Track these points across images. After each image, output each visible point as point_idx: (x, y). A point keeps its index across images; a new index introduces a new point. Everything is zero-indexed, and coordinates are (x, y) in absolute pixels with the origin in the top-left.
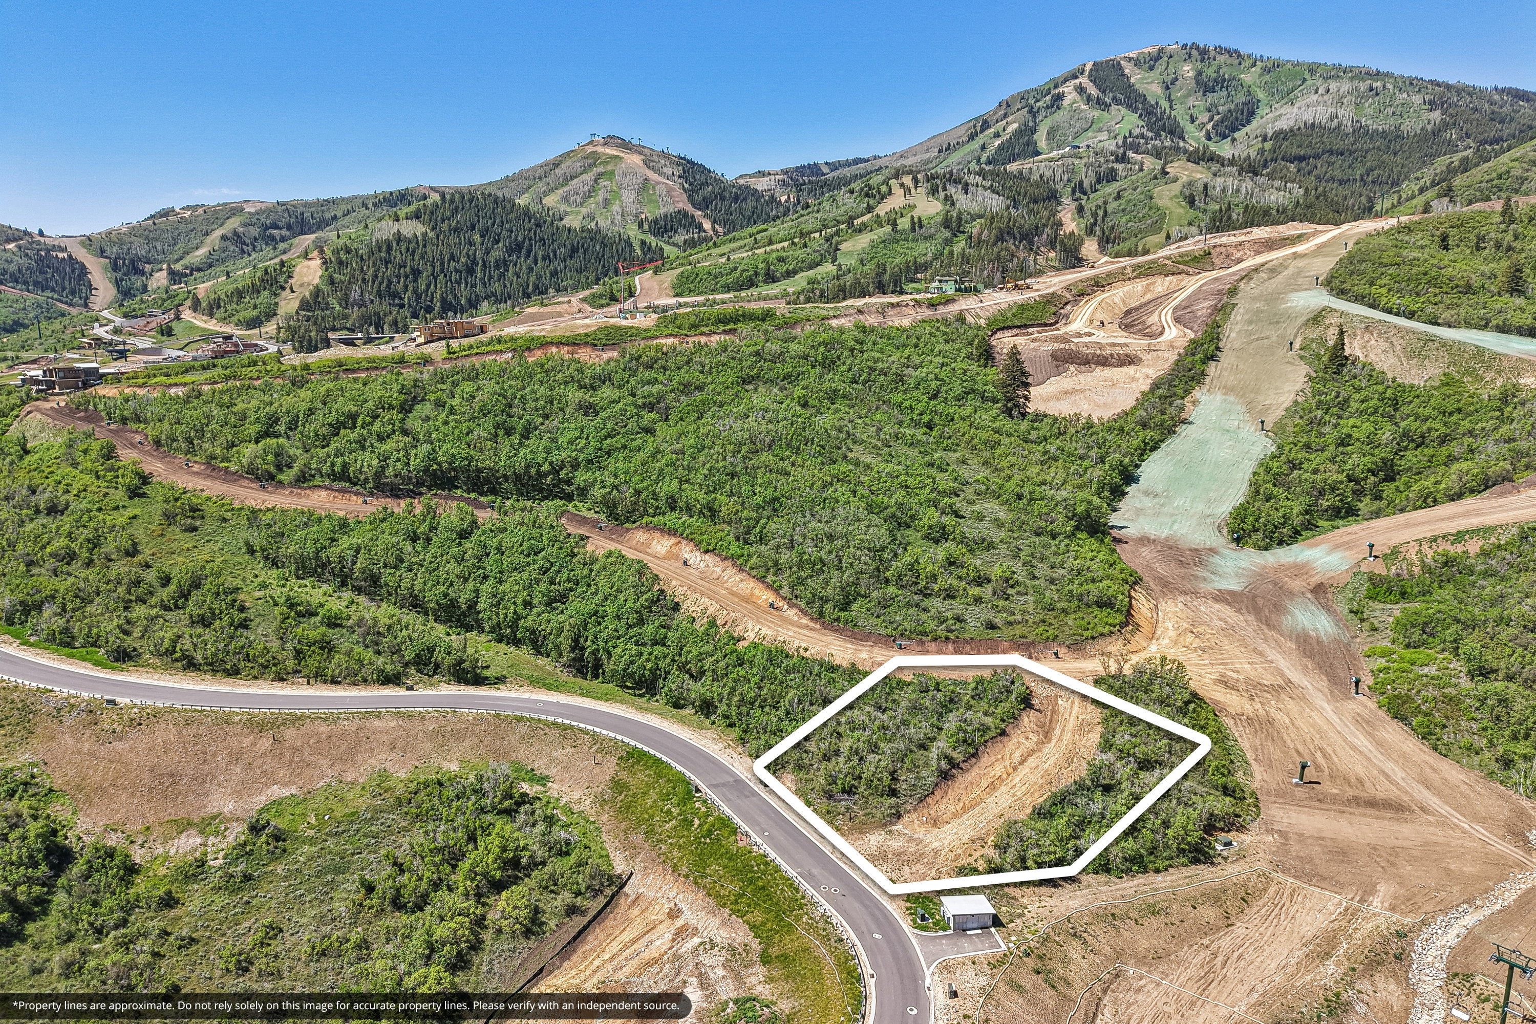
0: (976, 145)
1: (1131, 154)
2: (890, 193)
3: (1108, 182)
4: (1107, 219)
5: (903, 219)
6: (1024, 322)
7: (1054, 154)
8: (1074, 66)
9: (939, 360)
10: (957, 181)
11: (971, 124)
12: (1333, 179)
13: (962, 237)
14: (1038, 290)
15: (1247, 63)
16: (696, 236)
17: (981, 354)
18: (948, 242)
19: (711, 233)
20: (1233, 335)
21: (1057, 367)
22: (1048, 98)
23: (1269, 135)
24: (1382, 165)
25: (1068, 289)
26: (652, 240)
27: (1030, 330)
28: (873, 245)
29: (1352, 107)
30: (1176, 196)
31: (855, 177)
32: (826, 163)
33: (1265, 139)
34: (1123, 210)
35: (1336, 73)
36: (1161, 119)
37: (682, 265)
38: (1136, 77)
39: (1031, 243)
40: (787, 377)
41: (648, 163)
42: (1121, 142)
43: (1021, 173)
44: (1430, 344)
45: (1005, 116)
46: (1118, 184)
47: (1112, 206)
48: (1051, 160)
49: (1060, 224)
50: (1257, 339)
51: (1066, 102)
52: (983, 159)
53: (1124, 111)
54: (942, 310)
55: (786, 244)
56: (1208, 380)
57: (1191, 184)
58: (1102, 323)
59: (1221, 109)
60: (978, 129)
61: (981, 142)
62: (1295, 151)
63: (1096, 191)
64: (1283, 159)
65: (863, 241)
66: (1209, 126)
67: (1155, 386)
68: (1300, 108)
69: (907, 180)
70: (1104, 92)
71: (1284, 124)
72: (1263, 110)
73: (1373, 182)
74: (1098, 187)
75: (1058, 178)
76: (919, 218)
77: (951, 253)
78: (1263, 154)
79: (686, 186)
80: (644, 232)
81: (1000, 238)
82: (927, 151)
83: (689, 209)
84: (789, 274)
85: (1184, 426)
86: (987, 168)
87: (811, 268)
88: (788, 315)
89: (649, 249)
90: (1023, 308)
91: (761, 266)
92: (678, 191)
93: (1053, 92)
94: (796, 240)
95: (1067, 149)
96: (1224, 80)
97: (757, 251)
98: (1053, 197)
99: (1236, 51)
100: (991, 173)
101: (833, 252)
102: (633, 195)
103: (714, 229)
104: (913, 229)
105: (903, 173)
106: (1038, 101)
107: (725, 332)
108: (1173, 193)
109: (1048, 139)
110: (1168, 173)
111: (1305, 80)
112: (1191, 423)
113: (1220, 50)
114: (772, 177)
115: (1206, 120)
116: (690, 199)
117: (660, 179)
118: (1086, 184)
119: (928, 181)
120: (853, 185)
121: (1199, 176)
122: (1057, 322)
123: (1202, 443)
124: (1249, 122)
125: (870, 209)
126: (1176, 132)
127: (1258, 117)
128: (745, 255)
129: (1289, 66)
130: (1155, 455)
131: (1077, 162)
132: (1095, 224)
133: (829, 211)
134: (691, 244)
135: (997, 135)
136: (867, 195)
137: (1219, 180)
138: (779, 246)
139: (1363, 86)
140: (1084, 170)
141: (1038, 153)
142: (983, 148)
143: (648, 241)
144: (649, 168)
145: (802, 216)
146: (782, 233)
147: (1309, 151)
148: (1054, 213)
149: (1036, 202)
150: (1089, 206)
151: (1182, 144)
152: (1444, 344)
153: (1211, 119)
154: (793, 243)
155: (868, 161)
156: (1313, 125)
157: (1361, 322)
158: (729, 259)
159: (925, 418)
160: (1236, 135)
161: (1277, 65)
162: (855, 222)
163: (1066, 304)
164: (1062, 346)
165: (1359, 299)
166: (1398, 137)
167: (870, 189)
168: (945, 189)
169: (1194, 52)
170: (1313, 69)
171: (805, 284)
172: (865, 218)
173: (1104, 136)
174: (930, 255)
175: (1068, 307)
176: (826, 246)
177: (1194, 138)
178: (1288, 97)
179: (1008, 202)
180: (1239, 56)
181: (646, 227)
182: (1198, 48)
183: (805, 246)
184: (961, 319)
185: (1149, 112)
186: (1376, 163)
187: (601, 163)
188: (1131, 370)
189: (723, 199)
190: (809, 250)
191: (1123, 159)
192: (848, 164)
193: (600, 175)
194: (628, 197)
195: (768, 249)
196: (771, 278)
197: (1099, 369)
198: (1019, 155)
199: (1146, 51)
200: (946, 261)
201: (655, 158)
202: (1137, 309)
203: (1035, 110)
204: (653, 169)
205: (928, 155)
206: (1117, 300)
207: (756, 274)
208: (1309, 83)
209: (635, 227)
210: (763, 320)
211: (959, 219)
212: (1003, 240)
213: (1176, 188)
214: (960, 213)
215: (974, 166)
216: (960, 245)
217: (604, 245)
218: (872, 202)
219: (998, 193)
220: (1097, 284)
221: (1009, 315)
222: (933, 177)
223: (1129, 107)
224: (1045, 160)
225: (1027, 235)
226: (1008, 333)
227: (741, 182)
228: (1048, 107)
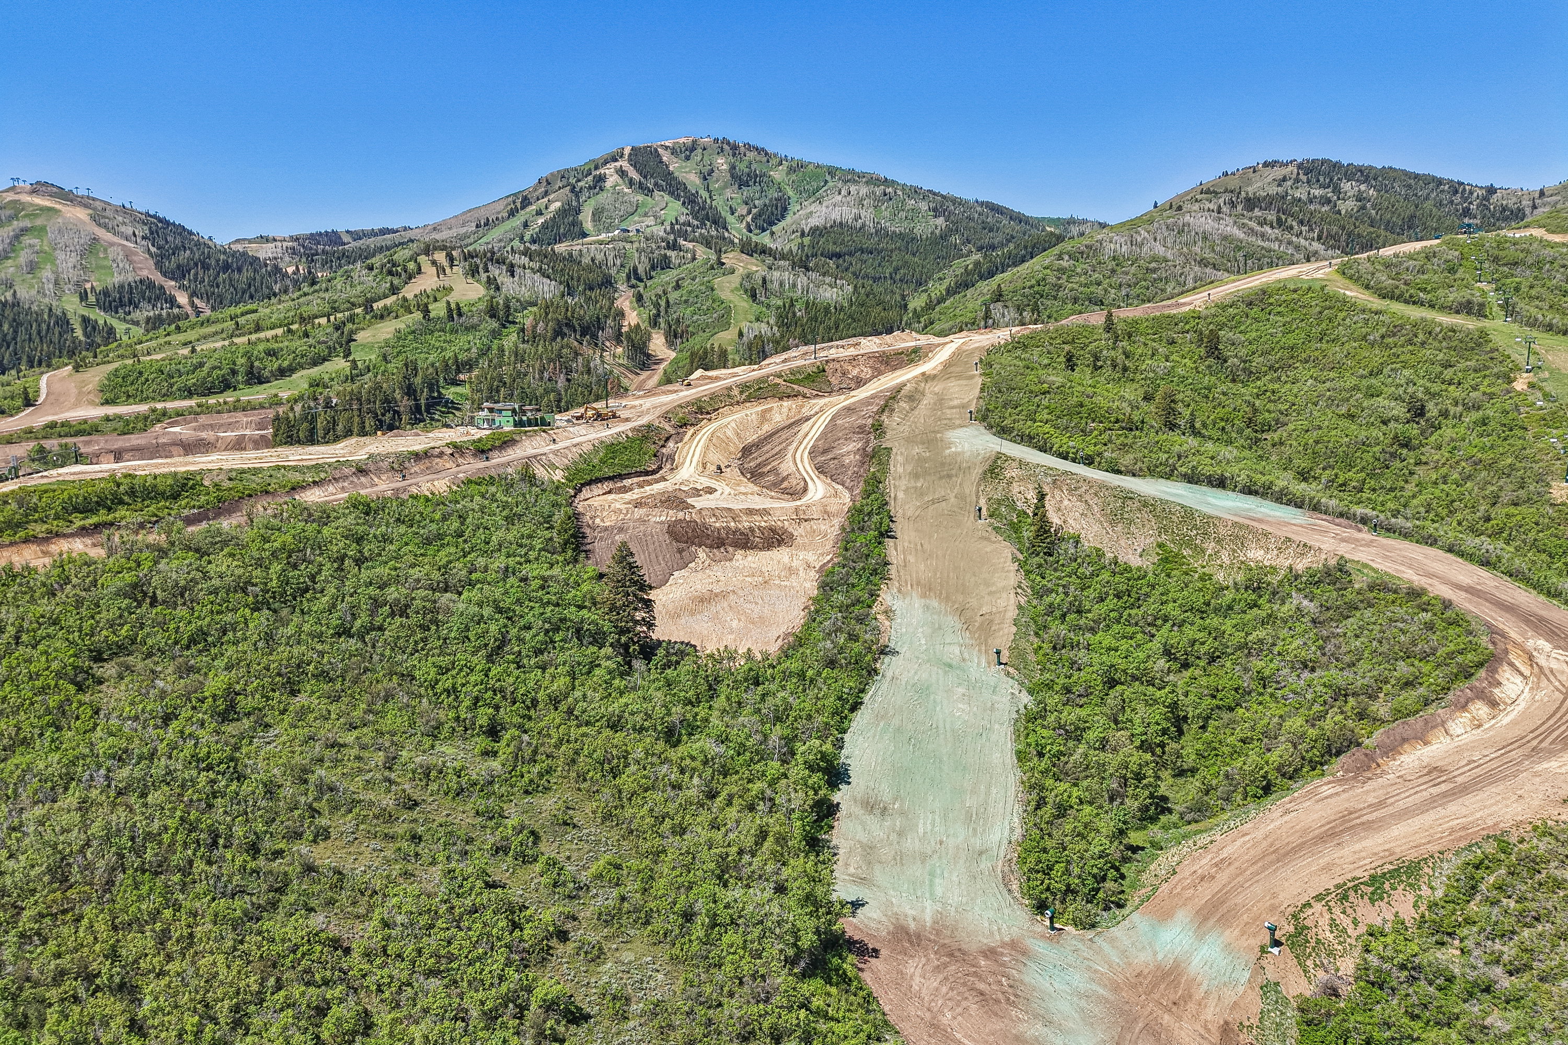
0: (517, 221)
1: (682, 242)
2: (419, 271)
3: (662, 269)
4: (671, 311)
5: (437, 304)
6: (617, 470)
7: (603, 236)
8: (613, 149)
9: (499, 562)
10: (501, 262)
11: (510, 199)
12: (866, 276)
13: (512, 328)
14: (627, 420)
15: (774, 161)
16: (164, 313)
17: (566, 543)
18: (495, 334)
19: (189, 310)
20: (901, 495)
21: (680, 551)
22: (590, 178)
23: (806, 231)
24: (906, 264)
25: (666, 417)
26: (99, 316)
27: (627, 482)
28: (399, 336)
29: (872, 209)
30: (736, 289)
31: (381, 249)
32: (348, 232)
33: (803, 234)
34: (686, 301)
35: (852, 177)
36: (704, 208)
37: (122, 357)
38: (674, 165)
39: (594, 336)
40: (198, 639)
41: (96, 219)
42: (668, 228)
43: (571, 255)
44: (1129, 502)
45: (546, 193)
46: (675, 272)
47: (674, 296)
48: (601, 243)
49: (621, 314)
50: (933, 502)
51: (609, 184)
52: (527, 237)
53: (667, 197)
54: (498, 459)
55: (279, 331)
56: (893, 570)
57: (749, 276)
58: (719, 468)
59: (757, 202)
60: (519, 206)
61: (523, 219)
62: (832, 248)
63: (651, 278)
64: (822, 255)
65: (386, 330)
66: (749, 218)
67: (827, 586)
68: (827, 207)
69: (440, 257)
70: (645, 177)
71: (814, 222)
72: (794, 207)
73: (901, 280)
74: (653, 273)
75: (610, 262)
76: (457, 304)
77: (501, 350)
78: (803, 250)
79: (153, 249)
80: (89, 306)
81: (558, 333)
82: (463, 225)
83: (157, 278)
84: (283, 373)
85: (887, 659)
86: (533, 248)
87: (315, 363)
88: (227, 484)
89: (94, 328)
90: (612, 449)
91: (241, 361)
92: (141, 255)
93: (594, 173)
94: (294, 327)
95: (617, 232)
96: (756, 176)
97: (236, 340)
98: (608, 282)
99: (763, 149)
100: (539, 253)
101: (346, 345)
102: (73, 259)
103: (192, 304)
104: (451, 318)
105: (435, 249)
106: (579, 181)
107: (84, 531)
108: (733, 286)
109: (594, 220)
110: (723, 264)
111: (826, 182)
112: (895, 653)
113: (749, 147)
114: (279, 244)
115: (744, 212)
116: (159, 266)
117: (116, 239)
118: (640, 270)
119: (465, 260)
120: (373, 260)
121: (755, 268)
122: (660, 468)
123: (922, 691)
124: (783, 217)
125: (394, 290)
126: (719, 222)
127: (791, 213)
128: (219, 345)
129: (811, 167)
130: (860, 720)
131: (628, 246)
132: (658, 315)
133: (341, 290)
134: (154, 324)
135: (539, 213)
136: (390, 273)
137: (776, 274)
138: (270, 334)
139: (879, 191)
140: (637, 255)
141: (585, 235)
142: (526, 225)
143: (92, 317)
144: (99, 225)
145: (305, 294)
146: (275, 316)
147: (844, 250)
148: (612, 300)
149: (591, 289)
150: (648, 295)
151: (726, 234)
152: (1146, 504)
153: (749, 212)
154: (289, 331)
155: (397, 231)
156: (841, 223)
157: (1046, 474)
158: (193, 351)
159: (483, 716)
160: (774, 228)
161: (801, 166)
162: (375, 306)
163: (668, 439)
164: (681, 515)
165: (1028, 439)
166: (913, 239)
167: (394, 265)
168: (487, 271)
169: (726, 147)
170: (832, 171)
171: (306, 386)
172: (389, 301)
173: (650, 221)
174: (474, 350)
175: (671, 444)
176: (336, 335)
177: (737, 230)
178: (814, 195)
179: (562, 287)
180: (766, 154)
181: (92, 299)
182: (728, 143)
183: (306, 335)
184: (529, 477)
185: (691, 200)
186: (900, 263)
187: (26, 216)
188: (781, 555)
189: (206, 267)
190: (311, 341)
191: (674, 246)
192: (373, 233)
193: (24, 231)
194: (67, 262)
195: (253, 337)
196: (255, 378)
197: (739, 554)
198: (565, 235)
199: (682, 141)
200: (495, 361)
201: (108, 213)
202: (757, 445)
203: (577, 189)
204: (106, 227)
205: (463, 230)
206: (730, 433)
207: (234, 372)
208: (830, 184)
209: (76, 299)
210: (175, 497)
211: (507, 307)
212: (563, 335)
213: (735, 280)
214: (507, 300)
215: (516, 243)
216: (510, 339)
217: (16, 324)
218: (396, 281)
219: (548, 277)
220: (700, 410)
221: (596, 461)
222: (471, 256)
223: (671, 194)
224: (595, 242)
225: (588, 328)
226: (598, 489)
227: (239, 247)
228: (590, 188)
